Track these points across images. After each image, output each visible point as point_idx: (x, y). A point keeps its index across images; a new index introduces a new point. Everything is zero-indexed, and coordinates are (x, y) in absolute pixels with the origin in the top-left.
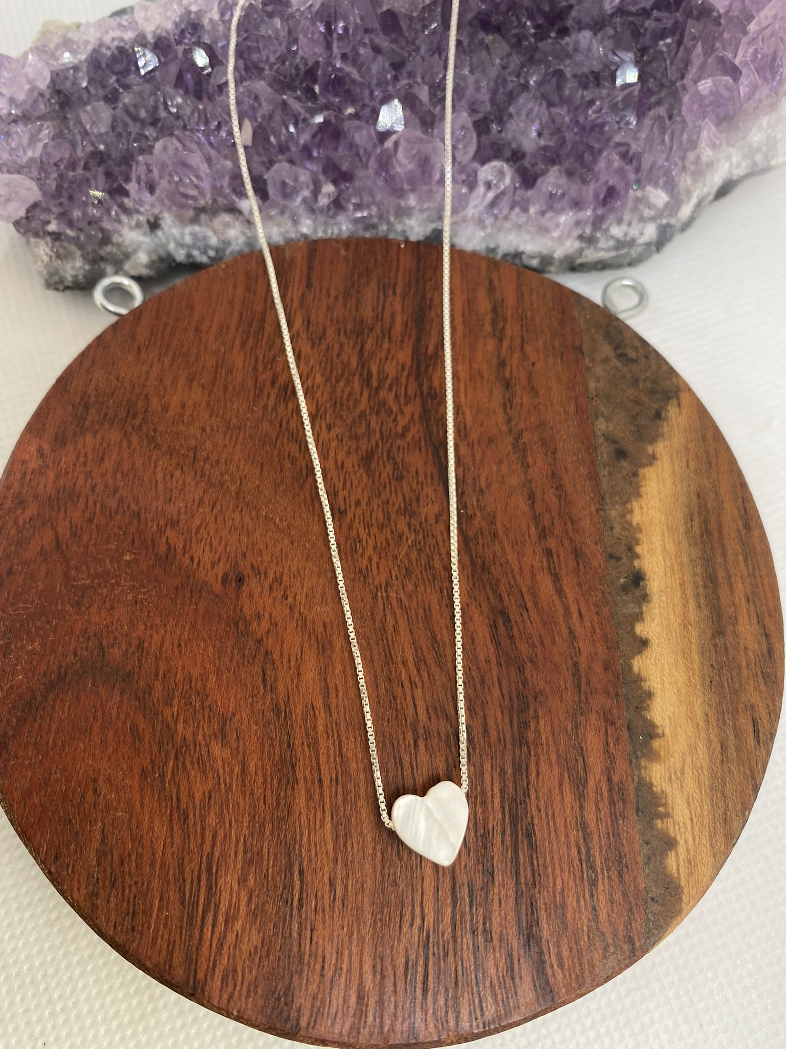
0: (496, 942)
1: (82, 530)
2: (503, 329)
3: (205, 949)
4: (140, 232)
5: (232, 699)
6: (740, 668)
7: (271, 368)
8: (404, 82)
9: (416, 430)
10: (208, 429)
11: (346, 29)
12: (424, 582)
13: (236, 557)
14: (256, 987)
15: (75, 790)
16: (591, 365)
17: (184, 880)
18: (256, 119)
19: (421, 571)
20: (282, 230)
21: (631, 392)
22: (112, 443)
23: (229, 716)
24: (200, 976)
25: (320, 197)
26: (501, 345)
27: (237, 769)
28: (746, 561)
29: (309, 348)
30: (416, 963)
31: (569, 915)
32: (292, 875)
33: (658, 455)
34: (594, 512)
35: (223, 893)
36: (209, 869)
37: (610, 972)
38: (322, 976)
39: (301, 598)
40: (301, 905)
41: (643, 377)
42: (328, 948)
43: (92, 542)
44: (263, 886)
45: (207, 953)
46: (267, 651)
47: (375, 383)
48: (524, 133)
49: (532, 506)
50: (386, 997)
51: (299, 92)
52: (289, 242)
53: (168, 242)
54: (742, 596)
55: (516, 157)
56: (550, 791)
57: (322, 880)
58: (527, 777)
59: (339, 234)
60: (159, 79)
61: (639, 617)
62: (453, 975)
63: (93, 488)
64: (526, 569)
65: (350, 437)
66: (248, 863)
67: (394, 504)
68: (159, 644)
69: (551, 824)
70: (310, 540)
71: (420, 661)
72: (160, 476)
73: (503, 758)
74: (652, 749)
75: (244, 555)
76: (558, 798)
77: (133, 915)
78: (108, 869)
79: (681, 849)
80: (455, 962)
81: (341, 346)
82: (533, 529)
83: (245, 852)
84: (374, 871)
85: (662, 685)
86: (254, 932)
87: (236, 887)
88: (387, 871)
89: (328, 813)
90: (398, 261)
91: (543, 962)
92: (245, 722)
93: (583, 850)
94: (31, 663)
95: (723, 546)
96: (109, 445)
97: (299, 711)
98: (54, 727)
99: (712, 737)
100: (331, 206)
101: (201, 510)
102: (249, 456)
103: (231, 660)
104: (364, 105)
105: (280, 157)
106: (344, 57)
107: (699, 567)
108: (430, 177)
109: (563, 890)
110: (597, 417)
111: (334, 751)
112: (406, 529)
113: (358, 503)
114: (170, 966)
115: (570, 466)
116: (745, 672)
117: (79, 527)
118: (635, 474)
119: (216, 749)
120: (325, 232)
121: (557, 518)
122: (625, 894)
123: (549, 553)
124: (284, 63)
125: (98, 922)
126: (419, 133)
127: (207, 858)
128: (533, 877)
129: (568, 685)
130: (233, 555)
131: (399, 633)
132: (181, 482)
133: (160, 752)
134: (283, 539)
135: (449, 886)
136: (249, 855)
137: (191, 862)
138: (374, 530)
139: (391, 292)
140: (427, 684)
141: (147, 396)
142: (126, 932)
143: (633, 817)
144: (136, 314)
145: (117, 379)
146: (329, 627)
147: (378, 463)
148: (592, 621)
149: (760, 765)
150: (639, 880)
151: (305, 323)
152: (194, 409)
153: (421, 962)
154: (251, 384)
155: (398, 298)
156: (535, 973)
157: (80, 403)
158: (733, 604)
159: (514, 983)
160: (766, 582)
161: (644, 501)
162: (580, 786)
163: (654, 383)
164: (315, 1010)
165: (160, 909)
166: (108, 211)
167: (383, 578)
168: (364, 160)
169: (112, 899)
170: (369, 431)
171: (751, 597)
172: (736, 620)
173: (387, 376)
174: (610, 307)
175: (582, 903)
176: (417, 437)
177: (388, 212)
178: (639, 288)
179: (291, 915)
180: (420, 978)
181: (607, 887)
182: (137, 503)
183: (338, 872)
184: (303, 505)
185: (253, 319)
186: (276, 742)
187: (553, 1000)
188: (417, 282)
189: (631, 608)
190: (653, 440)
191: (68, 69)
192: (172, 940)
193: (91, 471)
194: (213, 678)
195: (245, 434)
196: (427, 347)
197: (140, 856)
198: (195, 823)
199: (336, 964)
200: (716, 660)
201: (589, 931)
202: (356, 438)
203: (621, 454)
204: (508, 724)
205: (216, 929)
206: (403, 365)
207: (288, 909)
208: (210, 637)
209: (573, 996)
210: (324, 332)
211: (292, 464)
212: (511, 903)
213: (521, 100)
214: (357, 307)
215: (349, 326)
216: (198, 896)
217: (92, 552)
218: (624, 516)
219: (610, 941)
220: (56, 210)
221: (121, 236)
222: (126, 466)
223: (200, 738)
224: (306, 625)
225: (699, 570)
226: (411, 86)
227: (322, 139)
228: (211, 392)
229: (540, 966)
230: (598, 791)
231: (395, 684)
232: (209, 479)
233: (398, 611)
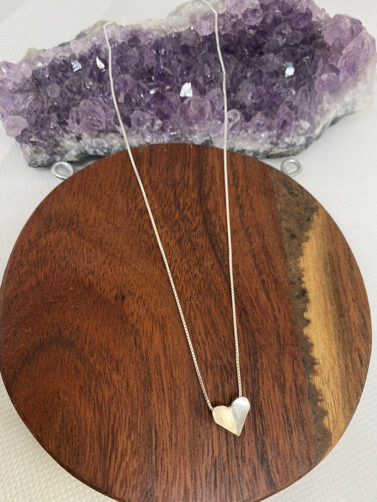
0: (247, 462)
1: (49, 276)
2: (238, 182)
3: (112, 470)
4: (72, 141)
5: (121, 352)
6: (352, 332)
7: (135, 202)
8: (192, 75)
9: (201, 228)
10: (107, 229)
11: (165, 52)
12: (207, 296)
13: (121, 287)
14: (136, 488)
15: (49, 397)
16: (278, 197)
17: (101, 438)
18: (125, 91)
19: (206, 291)
20: (137, 140)
21: (296, 209)
22: (63, 237)
23: (120, 361)
24: (110, 483)
25: (155, 126)
26: (237, 190)
27: (124, 385)
28: (352, 283)
29: (151, 192)
30: (211, 473)
31: (280, 448)
32: (152, 434)
33: (310, 237)
34: (283, 263)
35: (120, 443)
36: (113, 432)
37: (300, 474)
38: (167, 481)
39: (151, 305)
40: (156, 448)
41: (301, 202)
42: (170, 468)
43: (55, 282)
44: (138, 439)
45: (113, 473)
46: (136, 330)
47: (181, 207)
48: (246, 97)
49: (255, 261)
50: (197, 490)
51: (145, 80)
52: (141, 146)
53: (85, 146)
54: (351, 299)
55: (242, 108)
56: (269, 391)
57: (166, 435)
58: (258, 384)
59: (163, 142)
60: (82, 74)
61: (305, 310)
62: (228, 479)
63: (54, 257)
64: (253, 290)
65: (171, 232)
66: (131, 429)
67: (192, 261)
68: (86, 328)
69: (270, 406)
70: (154, 278)
71: (207, 332)
72: (85, 251)
73: (247, 376)
74: (314, 370)
75: (125, 286)
76: (273, 394)
77: (78, 455)
78: (65, 434)
79: (330, 416)
80: (229, 472)
81: (166, 191)
82: (255, 271)
83: (129, 424)
84: (190, 430)
85: (317, 340)
86: (135, 461)
87: (125, 440)
88: (195, 430)
89: (167, 404)
90: (190, 153)
91: (269, 471)
92: (128, 363)
93: (285, 417)
94: (27, 338)
95: (341, 277)
96: (61, 238)
97: (152, 357)
98: (38, 368)
99: (341, 363)
100: (160, 130)
101: (104, 266)
102: (126, 241)
103: (120, 334)
104: (174, 85)
105: (136, 108)
106: (165, 64)
107: (331, 286)
108: (204, 117)
109: (277, 436)
110: (282, 220)
111: (169, 375)
112: (198, 272)
113: (176, 261)
114: (96, 479)
115: (270, 243)
116: (354, 333)
117: (48, 275)
118: (300, 245)
119: (114, 376)
120: (157, 141)
121: (266, 265)
122: (305, 438)
123: (263, 281)
124: (138, 67)
125: (61, 459)
126: (199, 97)
127: (112, 427)
128: (263, 430)
129: (275, 341)
130: (119, 286)
131: (197, 319)
132: (95, 253)
133: (88, 378)
134: (142, 278)
135: (225, 436)
136: (131, 425)
137: (104, 429)
138: (184, 273)
139: (187, 167)
140: (210, 343)
141: (78, 215)
142: (75, 464)
143: (307, 401)
144: (72, 179)
145: (64, 208)
146: (165, 318)
147: (184, 243)
148: (284, 312)
149: (363, 375)
150: (312, 430)
151: (150, 181)
152: (100, 221)
153: (213, 473)
154: (125, 209)
155: (191, 170)
156: (266, 476)
157: (47, 219)
158: (347, 302)
159: (256, 481)
160: (361, 292)
161: (304, 257)
162: (282, 387)
163: (306, 205)
164: (164, 498)
165: (90, 452)
166: (58, 132)
167: (188, 295)
168: (175, 109)
169: (67, 448)
170: (180, 229)
171: (355, 299)
172: (349, 310)
173: (187, 204)
174: (285, 172)
175: (286, 442)
176: (201, 231)
177: (185, 132)
178: (297, 163)
179: (152, 453)
180: (213, 481)
181: (297, 434)
182: (75, 264)
183: (173, 431)
184: (151, 263)
185: (126, 180)
186: (142, 372)
187: (275, 489)
188: (199, 162)
189: (301, 306)
190: (307, 230)
191: (40, 70)
192: (96, 466)
193: (53, 249)
194: (112, 343)
195: (123, 231)
196: (204, 191)
197: (80, 427)
198: (106, 411)
199: (173, 475)
200: (341, 329)
201: (290, 455)
202: (174, 232)
203: (293, 236)
204: (248, 360)
205: (117, 461)
206: (194, 199)
207: (150, 450)
208: (110, 324)
209: (284, 486)
210: (158, 185)
211: (145, 244)
212: (253, 443)
213: (244, 83)
214: (172, 174)
215: (169, 182)
216: (108, 445)
217: (54, 287)
218: (296, 264)
219: (300, 460)
220: (35, 132)
221: (64, 143)
222: (69, 247)
223: (107, 371)
224: (154, 317)
225: (331, 288)
226: (195, 77)
227: (155, 100)
228: (107, 213)
229: (268, 472)
230: (291, 390)
231: (196, 344)
232: (108, 252)
233: (196, 310)
